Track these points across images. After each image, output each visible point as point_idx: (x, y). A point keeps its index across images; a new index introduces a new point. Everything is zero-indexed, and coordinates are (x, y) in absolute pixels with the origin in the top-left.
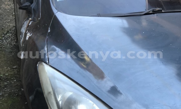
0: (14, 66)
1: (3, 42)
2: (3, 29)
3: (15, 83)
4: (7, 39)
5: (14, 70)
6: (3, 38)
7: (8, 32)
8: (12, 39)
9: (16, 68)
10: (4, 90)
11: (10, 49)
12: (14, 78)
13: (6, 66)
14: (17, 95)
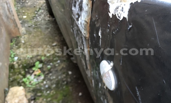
0: (53, 43)
1: (37, 19)
2: (35, 7)
3: (59, 65)
4: (40, 15)
5: (55, 47)
6: (37, 15)
7: (40, 9)
8: (44, 15)
9: (56, 45)
10: (49, 77)
11: (45, 25)
12: (57, 58)
13: (45, 45)
14: (65, 82)
